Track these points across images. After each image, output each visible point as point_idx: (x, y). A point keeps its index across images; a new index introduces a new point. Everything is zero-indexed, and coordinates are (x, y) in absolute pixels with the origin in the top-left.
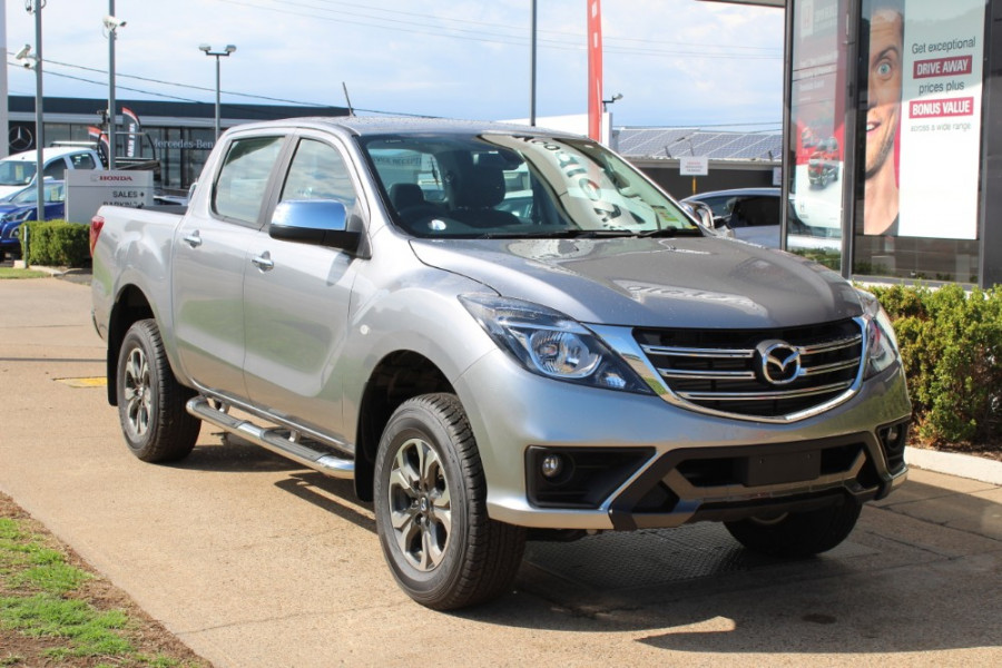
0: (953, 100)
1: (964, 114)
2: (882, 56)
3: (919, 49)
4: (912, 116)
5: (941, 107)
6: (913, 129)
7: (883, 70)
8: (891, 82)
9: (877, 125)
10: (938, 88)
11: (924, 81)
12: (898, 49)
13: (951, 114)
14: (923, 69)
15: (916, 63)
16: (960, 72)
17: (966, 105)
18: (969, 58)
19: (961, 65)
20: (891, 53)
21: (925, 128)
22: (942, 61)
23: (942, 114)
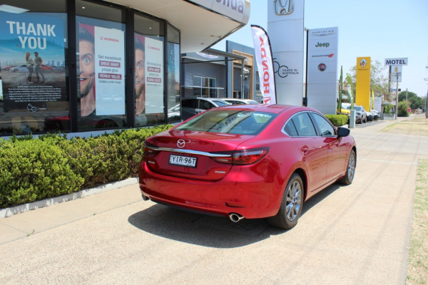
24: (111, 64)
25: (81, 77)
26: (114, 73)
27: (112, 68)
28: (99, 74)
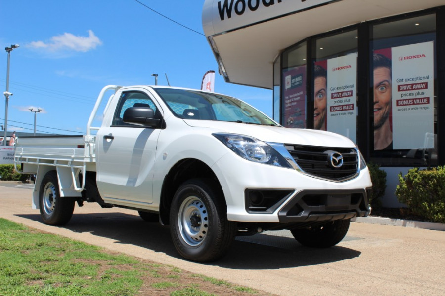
0: (346, 105)
1: (350, 109)
2: (319, 92)
3: (333, 89)
4: (331, 111)
5: (342, 108)
6: (332, 115)
7: (320, 97)
8: (323, 101)
9: (318, 115)
10: (341, 101)
11: (336, 100)
12: (325, 89)
13: (346, 110)
14: (335, 95)
15: (332, 94)
16: (348, 96)
17: (351, 106)
18: (352, 91)
19: (349, 94)
20: (323, 91)
21: (336, 115)
22: (342, 93)
23: (343, 110)
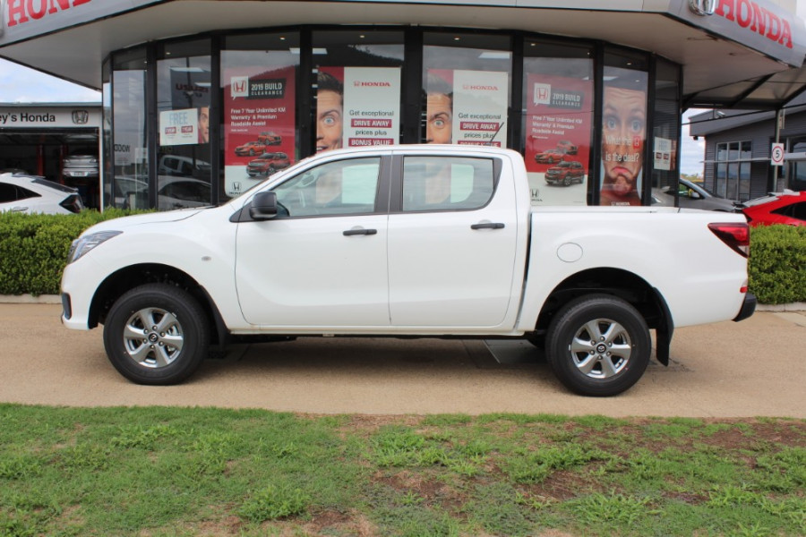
24: (374, 123)
25: (319, 144)
26: (379, 136)
27: (374, 130)
28: (350, 140)
